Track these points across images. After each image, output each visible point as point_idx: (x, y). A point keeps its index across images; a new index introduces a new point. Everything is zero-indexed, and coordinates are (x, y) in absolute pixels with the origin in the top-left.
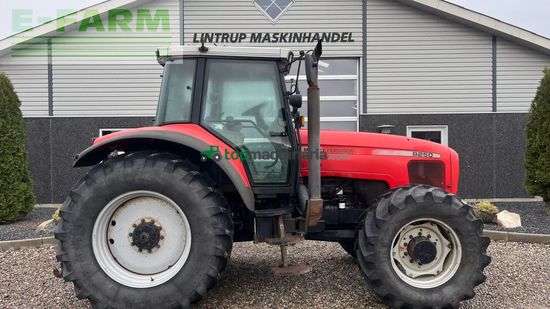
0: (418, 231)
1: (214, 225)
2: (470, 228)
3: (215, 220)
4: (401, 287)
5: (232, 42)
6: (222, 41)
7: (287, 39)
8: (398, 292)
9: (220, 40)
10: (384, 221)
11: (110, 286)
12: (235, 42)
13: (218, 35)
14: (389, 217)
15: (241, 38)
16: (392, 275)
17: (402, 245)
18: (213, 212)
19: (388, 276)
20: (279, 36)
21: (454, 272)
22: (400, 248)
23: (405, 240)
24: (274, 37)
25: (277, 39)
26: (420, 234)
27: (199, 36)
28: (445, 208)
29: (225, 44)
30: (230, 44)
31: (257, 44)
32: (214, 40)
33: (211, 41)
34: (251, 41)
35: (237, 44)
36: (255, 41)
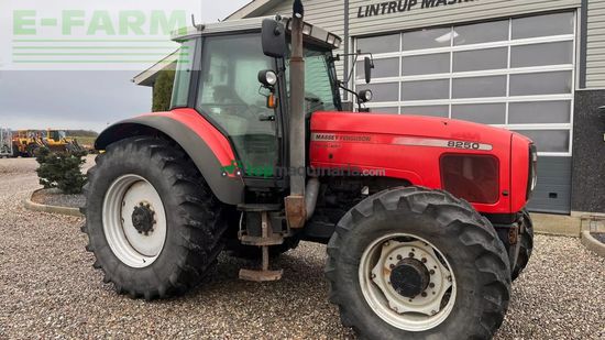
0: (409, 250)
1: (182, 214)
2: (464, 255)
3: (182, 208)
4: (370, 321)
5: (400, 10)
6: (389, 12)
8: (365, 327)
9: (386, 11)
10: (346, 231)
11: (112, 260)
12: (403, 10)
13: (384, 5)
14: (353, 226)
15: (410, 5)
16: (358, 302)
17: (387, 266)
18: (181, 201)
19: (354, 304)
21: (446, 316)
22: (384, 270)
23: (390, 260)
26: (412, 255)
27: (364, 9)
28: (426, 222)
29: (392, 15)
30: (398, 14)
31: (430, 9)
32: (380, 12)
33: (376, 14)
34: (422, 7)
35: (406, 12)
36: (427, 6)
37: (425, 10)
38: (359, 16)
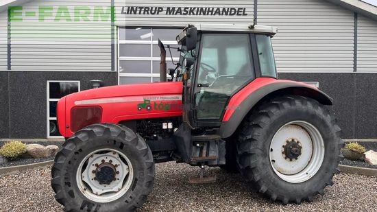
5: (152, 13)
6: (144, 13)
7: (195, 13)
9: (142, 12)
13: (141, 8)
15: (159, 11)
20: (189, 10)
24: (185, 10)
25: (187, 12)
27: (126, 9)
29: (146, 15)
30: (150, 15)
31: (171, 16)
32: (138, 12)
33: (135, 13)
34: (167, 14)
35: (155, 15)
36: (170, 14)
37: (168, 16)
38: (122, 13)
